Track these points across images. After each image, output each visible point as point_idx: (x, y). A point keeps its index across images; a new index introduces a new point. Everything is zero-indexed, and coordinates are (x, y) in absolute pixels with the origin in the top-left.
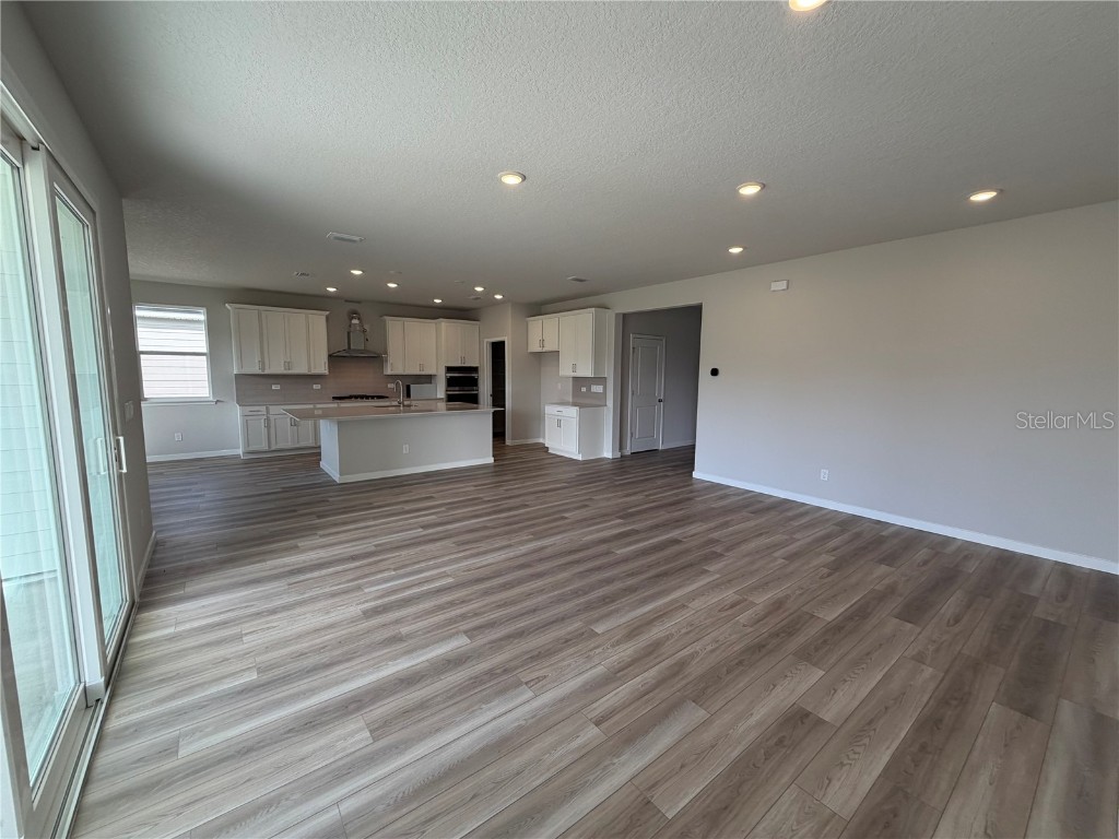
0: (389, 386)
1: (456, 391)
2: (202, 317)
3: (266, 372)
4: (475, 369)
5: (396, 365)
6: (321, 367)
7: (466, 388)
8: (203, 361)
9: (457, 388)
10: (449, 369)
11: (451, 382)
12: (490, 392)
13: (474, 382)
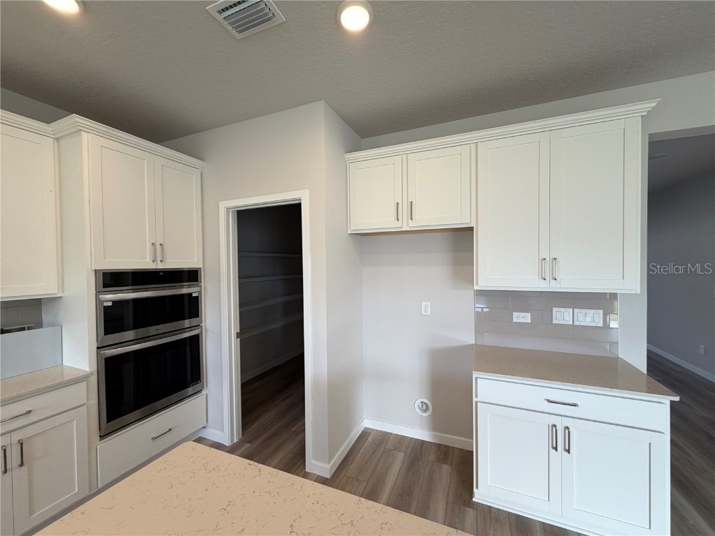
1: (129, 343)
4: (192, 276)
7: (153, 330)
9: (130, 335)
10: (111, 279)
11: (112, 320)
12: (235, 327)
13: (190, 307)
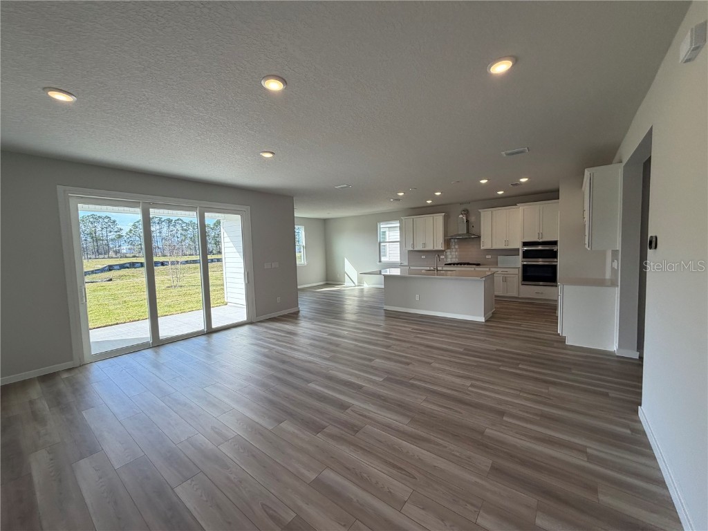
0: (487, 257)
1: (531, 262)
2: (398, 225)
3: (416, 249)
4: (555, 243)
5: (486, 243)
6: (440, 247)
8: (398, 245)
10: (525, 244)
